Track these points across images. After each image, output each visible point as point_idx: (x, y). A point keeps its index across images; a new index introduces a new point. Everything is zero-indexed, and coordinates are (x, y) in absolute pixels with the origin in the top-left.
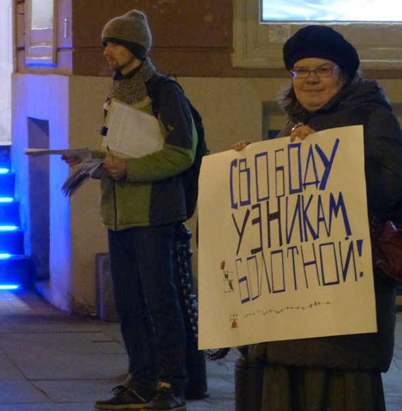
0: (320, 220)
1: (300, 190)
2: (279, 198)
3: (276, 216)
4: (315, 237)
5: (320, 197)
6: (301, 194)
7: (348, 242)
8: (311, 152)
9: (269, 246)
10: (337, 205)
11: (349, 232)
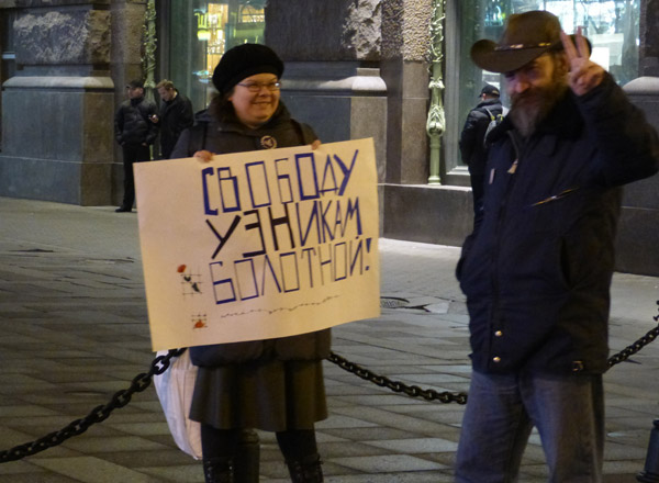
0: (338, 222)
1: (317, 196)
2: (285, 204)
3: (285, 220)
4: (332, 238)
5: (338, 202)
6: (318, 200)
7: (358, 241)
8: (329, 161)
9: (277, 248)
10: (353, 209)
11: (360, 232)
